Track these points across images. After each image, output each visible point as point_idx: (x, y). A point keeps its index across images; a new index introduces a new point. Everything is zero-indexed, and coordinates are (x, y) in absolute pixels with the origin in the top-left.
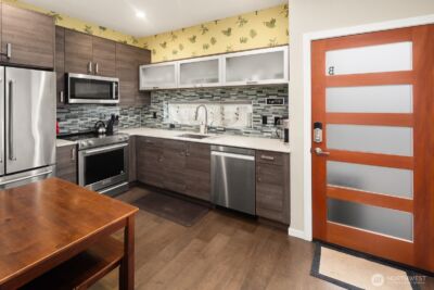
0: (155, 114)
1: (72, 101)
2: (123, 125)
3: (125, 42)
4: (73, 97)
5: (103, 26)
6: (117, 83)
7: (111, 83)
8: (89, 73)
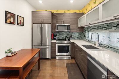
0: (84, 35)
1: (57, 31)
2: (75, 38)
3: (76, 12)
4: (57, 30)
5: (69, 9)
6: (69, 25)
7: (67, 26)
8: (62, 23)
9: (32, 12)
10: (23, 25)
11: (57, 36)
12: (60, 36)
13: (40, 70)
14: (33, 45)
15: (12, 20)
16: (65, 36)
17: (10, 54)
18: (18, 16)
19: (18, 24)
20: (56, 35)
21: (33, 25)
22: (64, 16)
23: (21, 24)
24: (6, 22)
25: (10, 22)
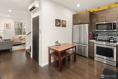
4: (97, 29)
6: (115, 23)
7: (111, 24)
8: (104, 22)
9: (73, 15)
10: (66, 27)
11: (99, 36)
12: (102, 36)
13: (76, 62)
14: (74, 42)
15: (59, 24)
16: (110, 37)
17: (57, 44)
18: (62, 21)
19: (62, 26)
20: (97, 35)
21: (74, 26)
22: (106, 12)
23: (64, 26)
24: (56, 26)
25: (58, 25)
